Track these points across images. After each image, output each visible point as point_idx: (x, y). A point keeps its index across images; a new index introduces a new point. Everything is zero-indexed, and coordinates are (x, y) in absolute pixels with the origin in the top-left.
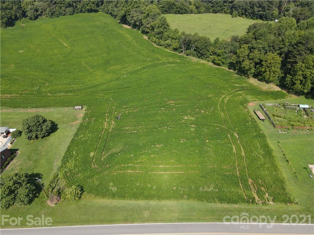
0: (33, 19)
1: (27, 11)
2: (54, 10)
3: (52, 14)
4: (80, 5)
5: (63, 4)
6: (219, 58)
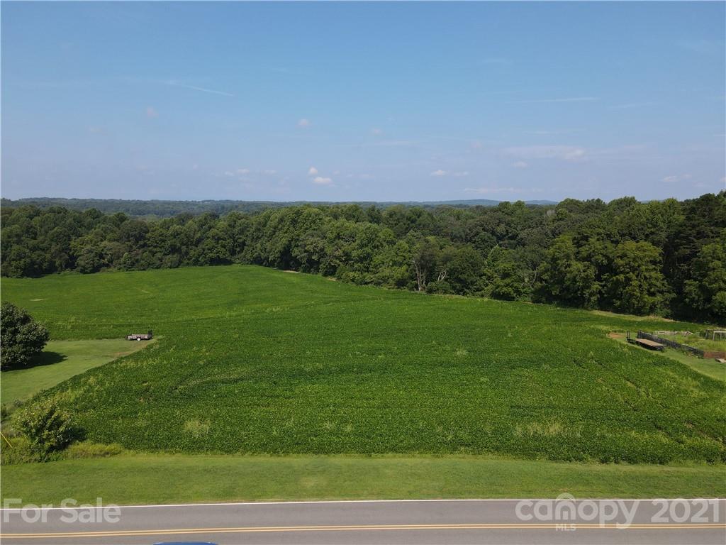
0: (88, 270)
1: (79, 256)
2: (139, 257)
5: (161, 247)
6: (508, 281)
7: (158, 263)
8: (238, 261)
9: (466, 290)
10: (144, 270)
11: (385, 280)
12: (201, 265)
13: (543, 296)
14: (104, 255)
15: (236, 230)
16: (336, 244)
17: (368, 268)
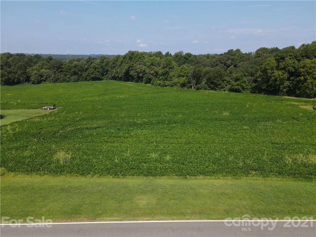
0: (36, 83)
1: (31, 76)
2: (59, 77)
4: (85, 74)
5: (69, 72)
6: (238, 82)
7: (68, 79)
8: (105, 79)
9: (216, 88)
10: (62, 82)
11: (175, 84)
12: (88, 81)
13: (257, 90)
14: (43, 76)
15: (104, 64)
16: (151, 68)
17: (167, 79)
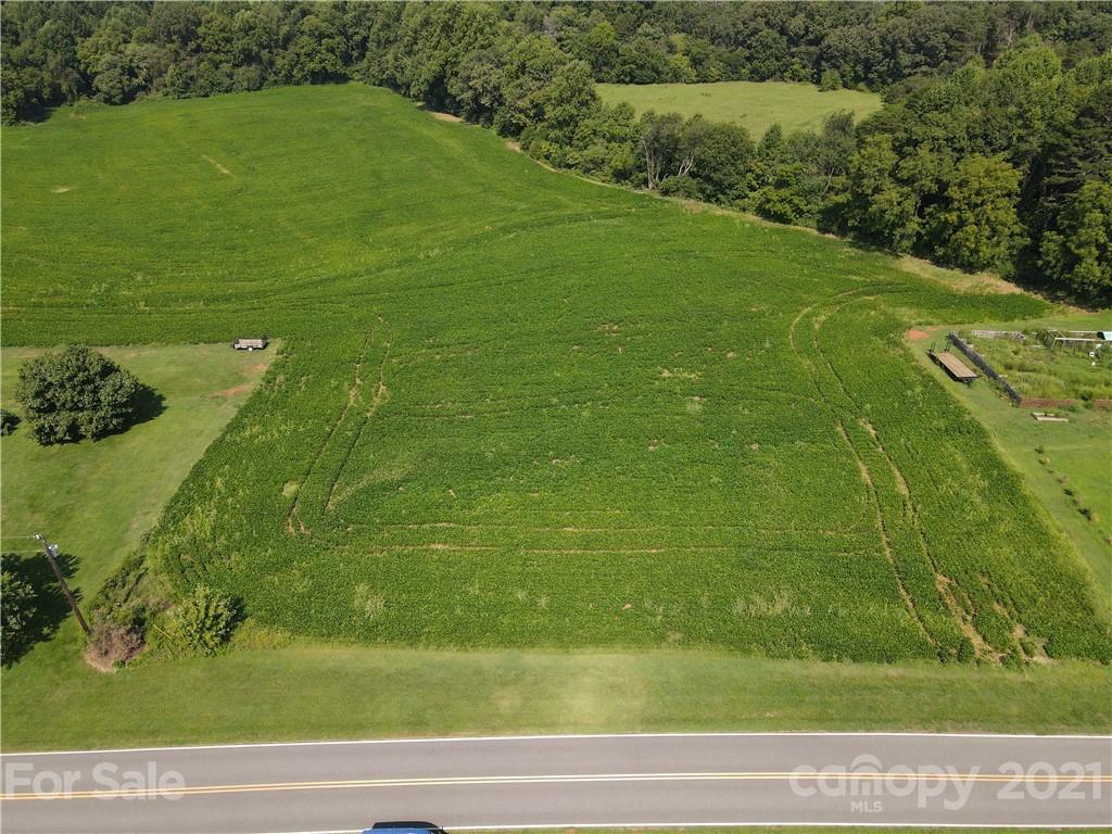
0: (117, 100)
1: (96, 73)
2: (193, 72)
3: (186, 88)
4: (284, 58)
5: (226, 53)
6: (784, 192)
7: (227, 82)
8: (357, 76)
9: (720, 196)
10: (206, 96)
11: (597, 165)
12: (298, 84)
13: (832, 220)
14: (136, 71)
16: (521, 86)
17: (571, 138)
